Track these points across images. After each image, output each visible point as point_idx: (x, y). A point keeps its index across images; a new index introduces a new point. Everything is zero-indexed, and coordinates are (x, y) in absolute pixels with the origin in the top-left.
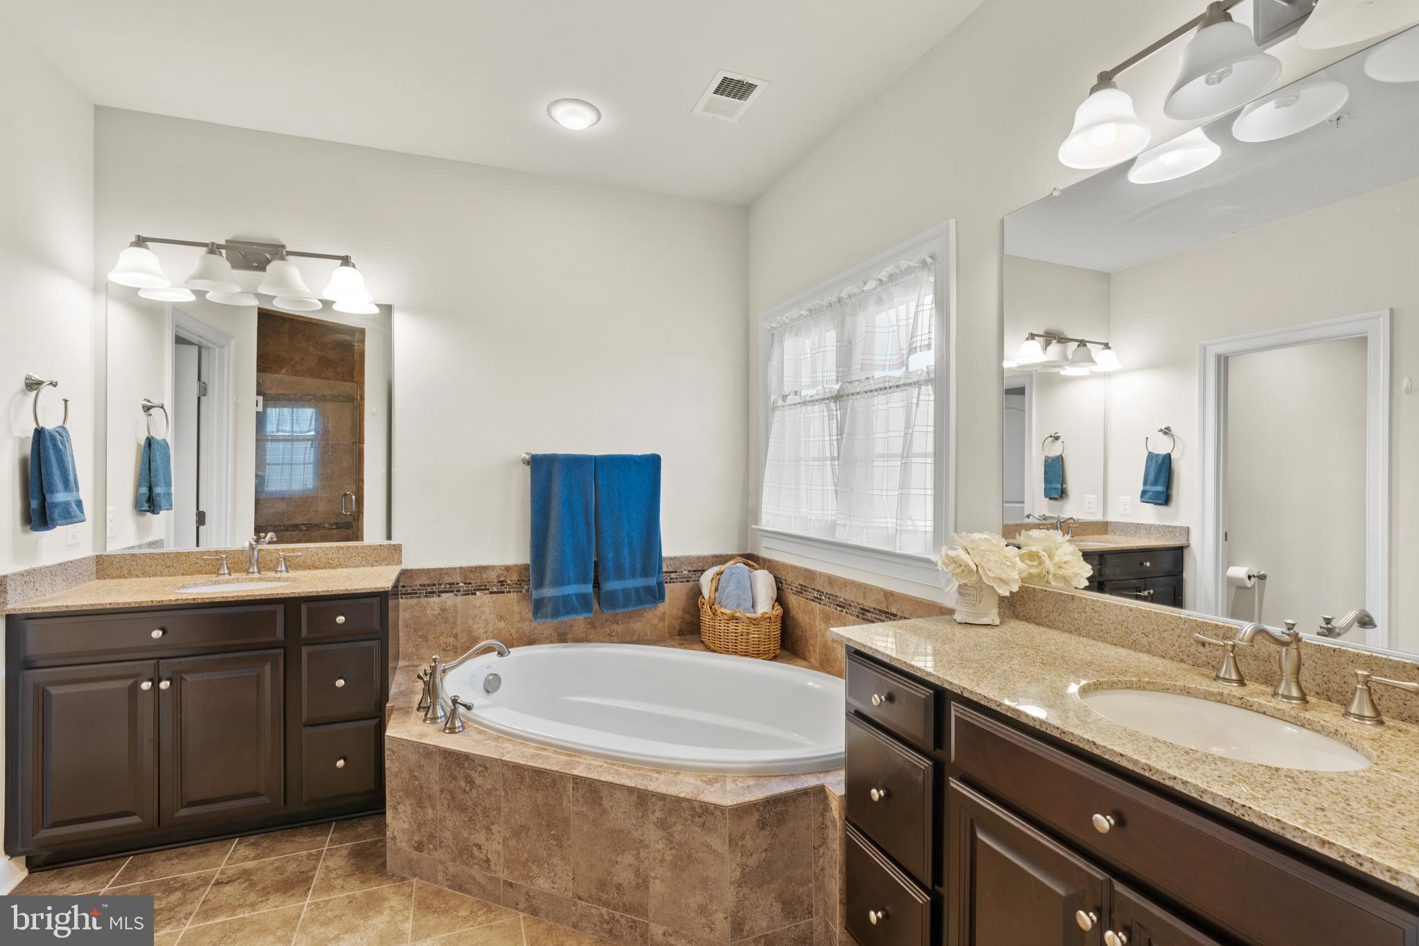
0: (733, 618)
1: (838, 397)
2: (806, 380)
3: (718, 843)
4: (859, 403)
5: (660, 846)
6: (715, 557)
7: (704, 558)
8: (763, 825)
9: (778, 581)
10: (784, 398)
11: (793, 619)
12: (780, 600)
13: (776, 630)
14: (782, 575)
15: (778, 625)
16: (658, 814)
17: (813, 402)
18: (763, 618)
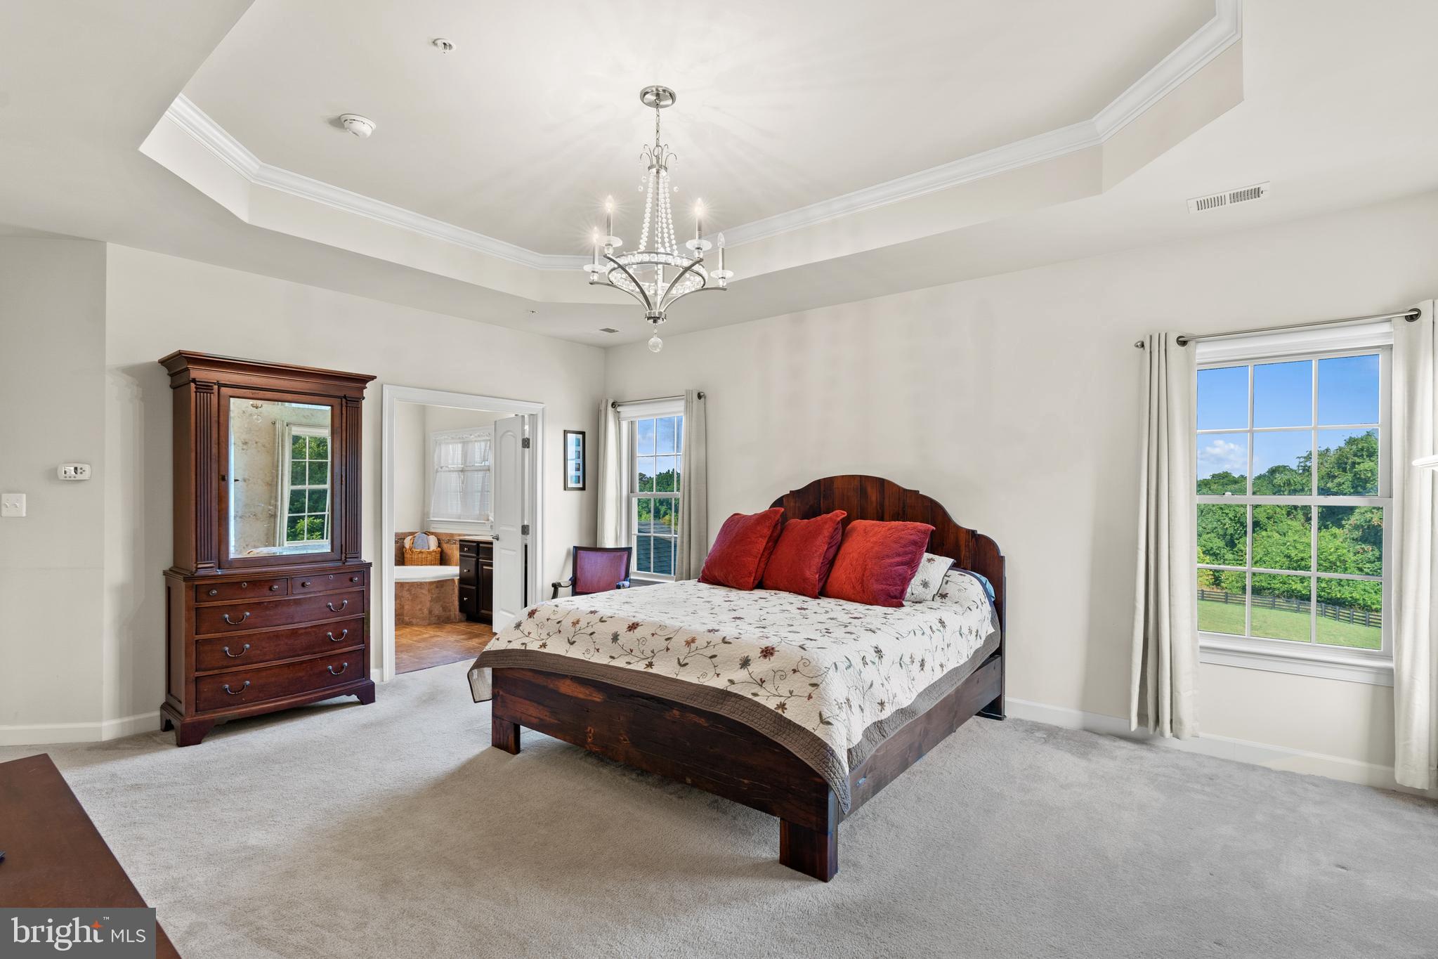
0: (421, 552)
1: (462, 471)
2: (450, 461)
3: (425, 592)
4: (469, 474)
5: (408, 596)
6: (410, 533)
7: (405, 533)
8: (437, 587)
9: (439, 540)
10: (441, 468)
11: (446, 554)
12: (440, 545)
13: (438, 556)
14: (440, 537)
15: (439, 555)
16: (407, 588)
17: (453, 471)
18: (433, 551)
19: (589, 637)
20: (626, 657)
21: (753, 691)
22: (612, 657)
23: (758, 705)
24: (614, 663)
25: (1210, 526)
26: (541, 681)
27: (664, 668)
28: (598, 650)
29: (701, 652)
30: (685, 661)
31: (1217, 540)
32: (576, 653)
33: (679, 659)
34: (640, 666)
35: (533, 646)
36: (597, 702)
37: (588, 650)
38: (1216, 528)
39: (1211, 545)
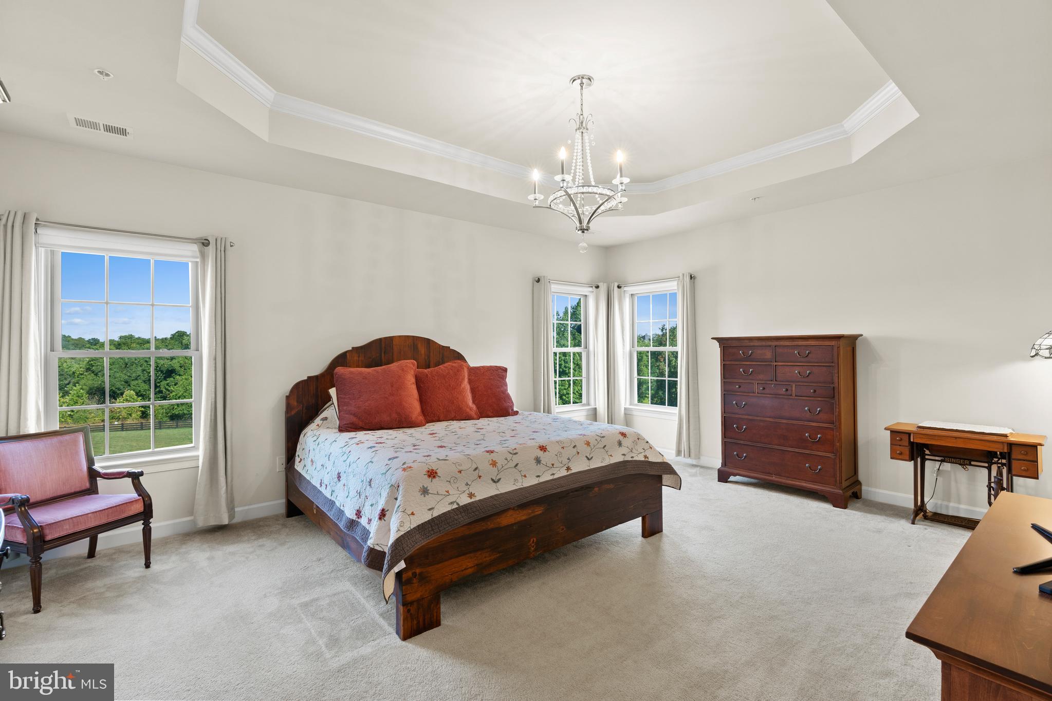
19: (515, 469)
20: (549, 471)
21: (631, 456)
22: (538, 476)
23: (636, 461)
24: (542, 480)
25: (134, 375)
26: (479, 528)
27: (579, 466)
28: (525, 476)
29: (597, 447)
30: (591, 456)
31: (143, 384)
32: (506, 487)
33: (586, 457)
34: (563, 473)
35: (464, 500)
36: (540, 514)
37: (516, 480)
38: (139, 376)
39: (139, 389)
